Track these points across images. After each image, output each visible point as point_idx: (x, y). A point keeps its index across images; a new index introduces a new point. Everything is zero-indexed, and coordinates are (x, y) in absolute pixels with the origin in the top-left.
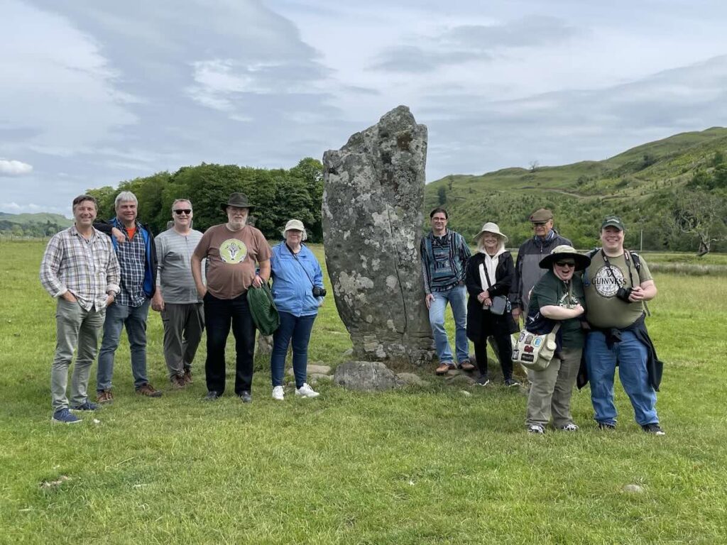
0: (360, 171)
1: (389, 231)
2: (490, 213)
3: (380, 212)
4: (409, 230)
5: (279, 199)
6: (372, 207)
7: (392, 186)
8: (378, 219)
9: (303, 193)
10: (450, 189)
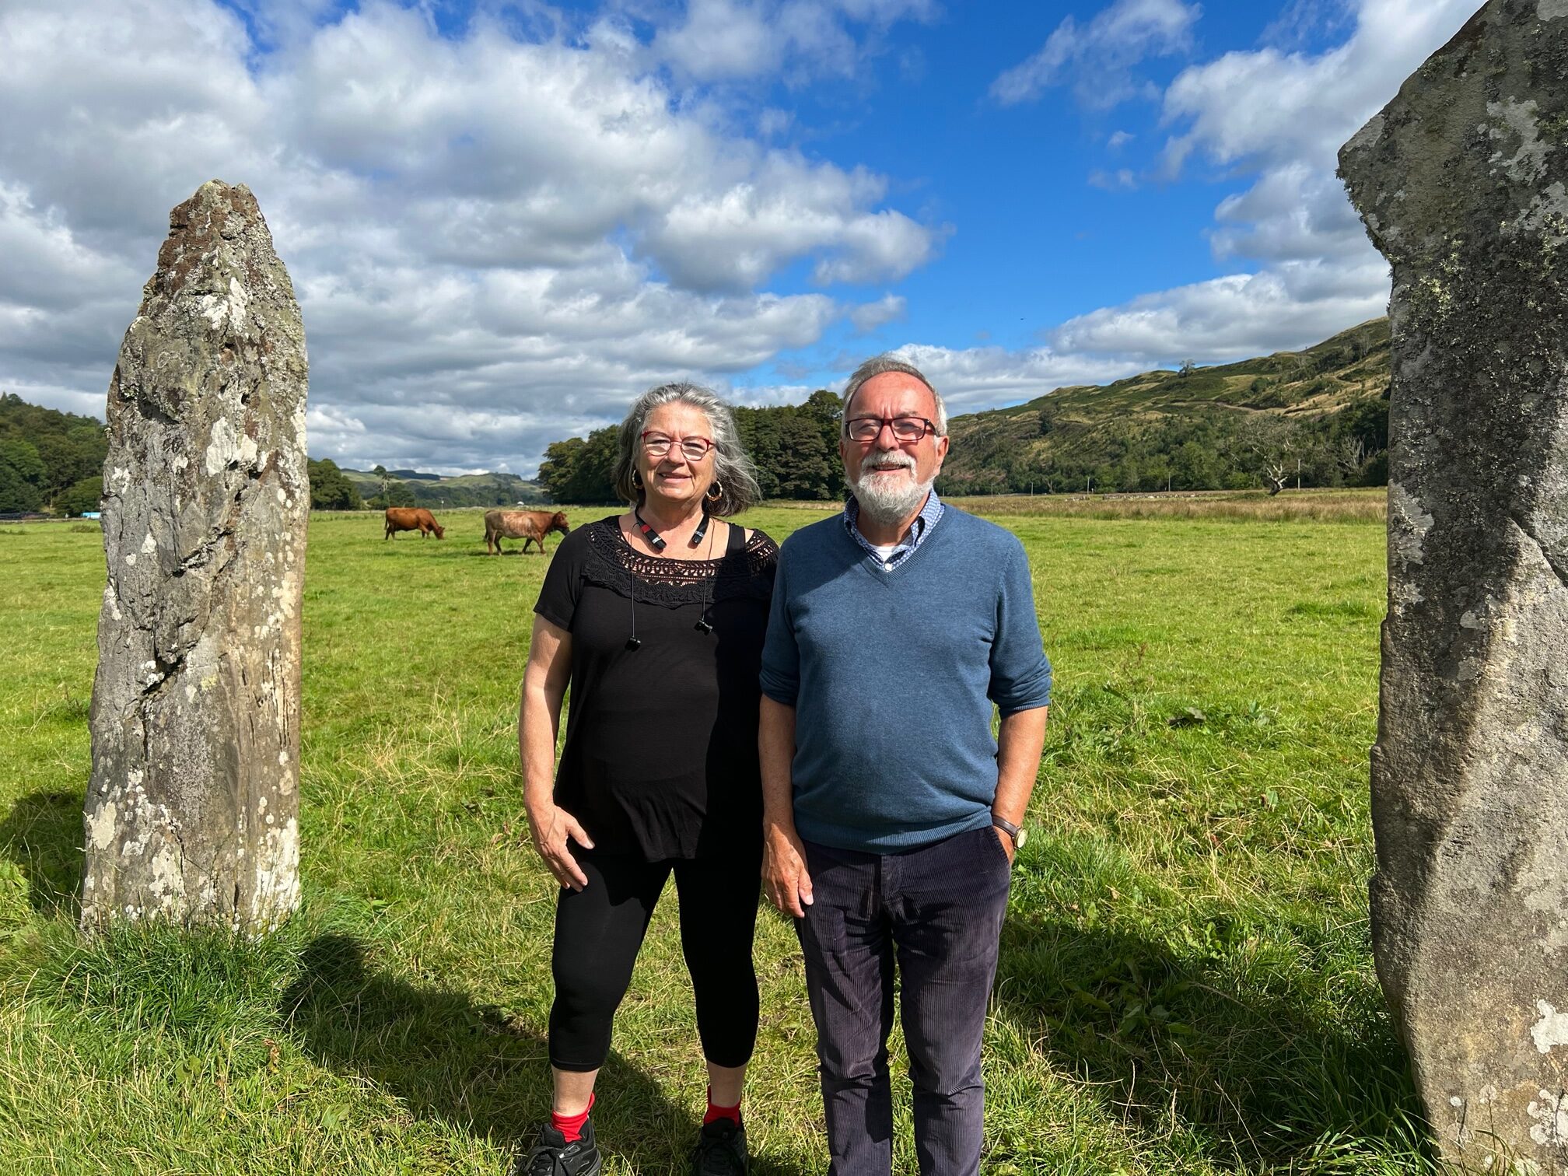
2: (1113, 442)
5: (784, 447)
9: (814, 437)
10: (1058, 410)
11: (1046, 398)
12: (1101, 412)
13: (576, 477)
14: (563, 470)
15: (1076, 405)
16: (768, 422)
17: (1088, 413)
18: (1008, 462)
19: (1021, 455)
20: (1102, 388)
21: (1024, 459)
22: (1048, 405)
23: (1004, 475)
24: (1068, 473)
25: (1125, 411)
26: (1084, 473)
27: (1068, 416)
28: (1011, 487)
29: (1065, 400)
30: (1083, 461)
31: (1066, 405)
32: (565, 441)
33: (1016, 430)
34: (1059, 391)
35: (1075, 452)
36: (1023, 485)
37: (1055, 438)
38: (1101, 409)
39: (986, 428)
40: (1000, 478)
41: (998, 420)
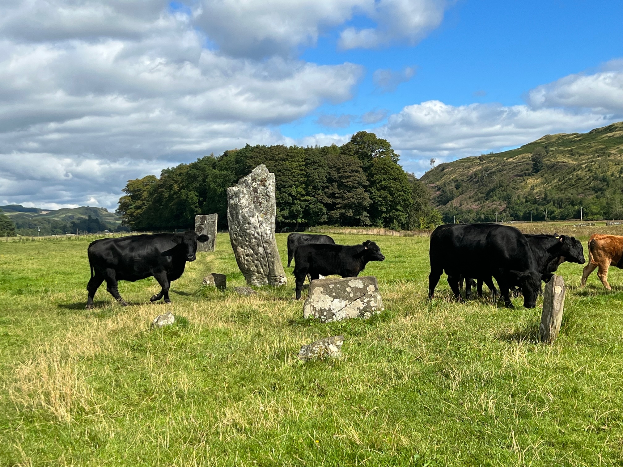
0: (243, 197)
1: (258, 226)
3: (253, 217)
4: (267, 225)
6: (249, 215)
7: (259, 204)
8: (252, 220)
10: (547, 152)
11: (535, 143)
12: (583, 154)
13: (149, 209)
14: (139, 203)
15: (561, 148)
16: (316, 159)
17: (572, 155)
18: (508, 195)
19: (518, 189)
20: (581, 135)
21: (520, 192)
22: (539, 148)
23: (505, 206)
24: (559, 203)
25: (603, 152)
26: (573, 204)
27: (556, 158)
28: (511, 216)
29: (552, 144)
30: (570, 194)
31: (554, 149)
32: (140, 178)
33: (513, 169)
34: (547, 137)
35: (564, 186)
36: (522, 214)
37: (546, 175)
38: (583, 152)
39: (487, 168)
40: (501, 208)
41: (497, 161)
